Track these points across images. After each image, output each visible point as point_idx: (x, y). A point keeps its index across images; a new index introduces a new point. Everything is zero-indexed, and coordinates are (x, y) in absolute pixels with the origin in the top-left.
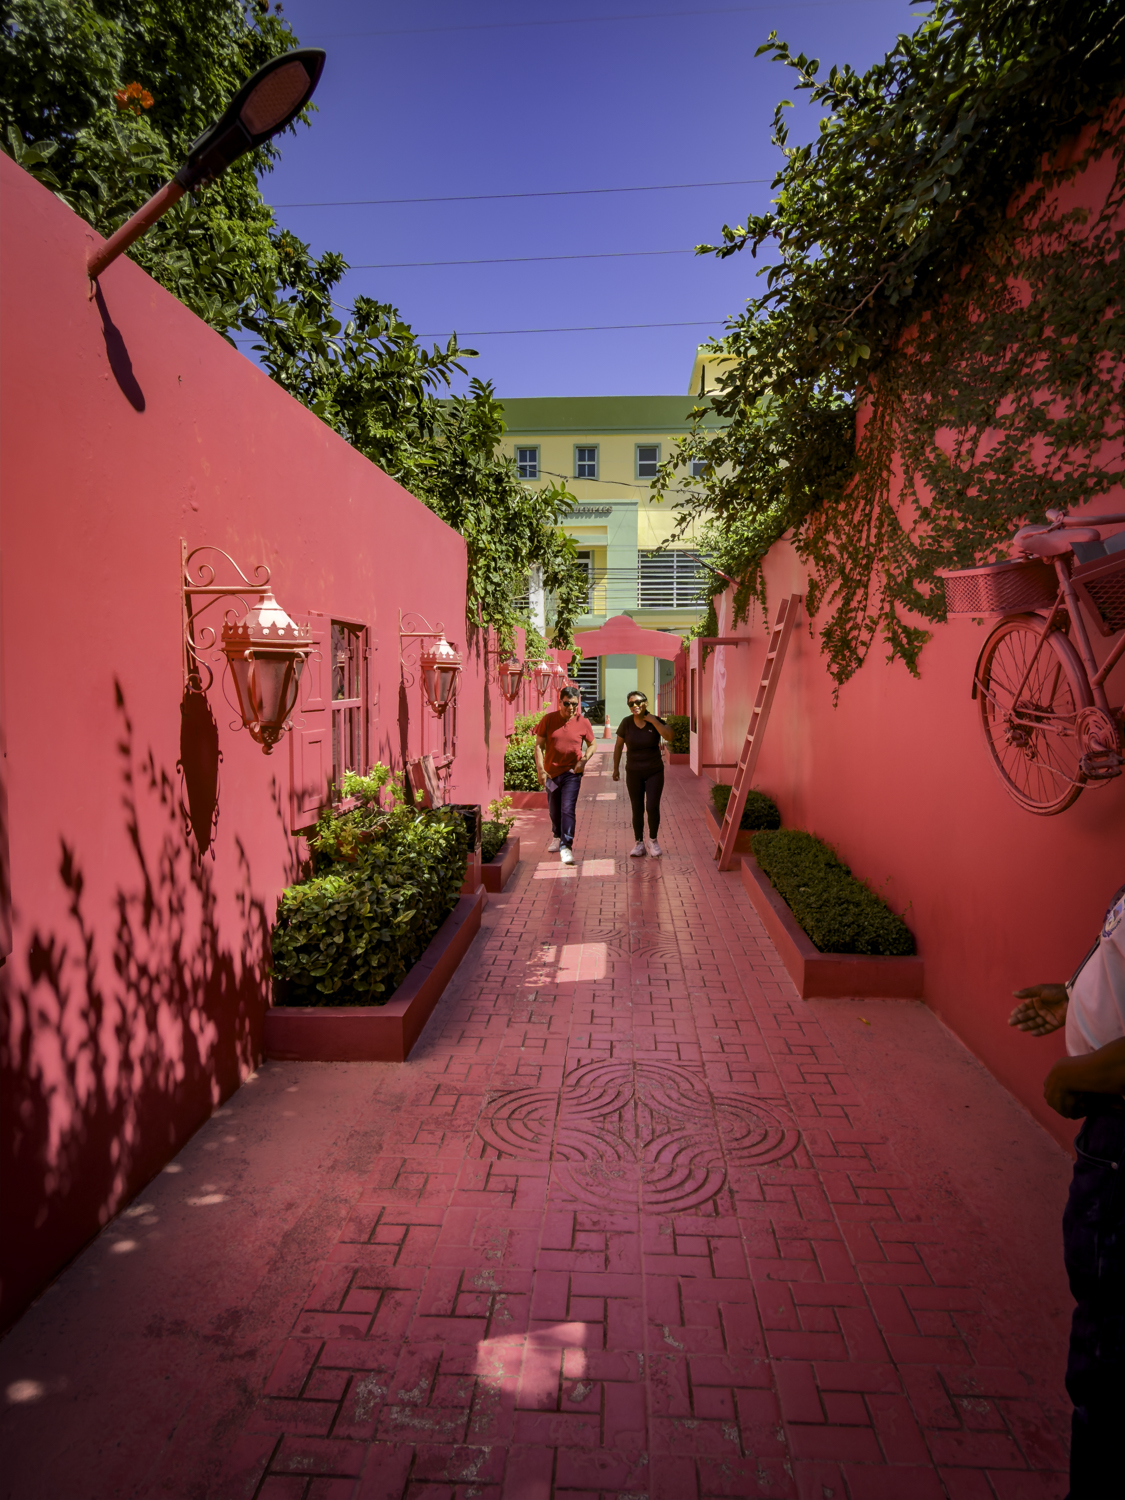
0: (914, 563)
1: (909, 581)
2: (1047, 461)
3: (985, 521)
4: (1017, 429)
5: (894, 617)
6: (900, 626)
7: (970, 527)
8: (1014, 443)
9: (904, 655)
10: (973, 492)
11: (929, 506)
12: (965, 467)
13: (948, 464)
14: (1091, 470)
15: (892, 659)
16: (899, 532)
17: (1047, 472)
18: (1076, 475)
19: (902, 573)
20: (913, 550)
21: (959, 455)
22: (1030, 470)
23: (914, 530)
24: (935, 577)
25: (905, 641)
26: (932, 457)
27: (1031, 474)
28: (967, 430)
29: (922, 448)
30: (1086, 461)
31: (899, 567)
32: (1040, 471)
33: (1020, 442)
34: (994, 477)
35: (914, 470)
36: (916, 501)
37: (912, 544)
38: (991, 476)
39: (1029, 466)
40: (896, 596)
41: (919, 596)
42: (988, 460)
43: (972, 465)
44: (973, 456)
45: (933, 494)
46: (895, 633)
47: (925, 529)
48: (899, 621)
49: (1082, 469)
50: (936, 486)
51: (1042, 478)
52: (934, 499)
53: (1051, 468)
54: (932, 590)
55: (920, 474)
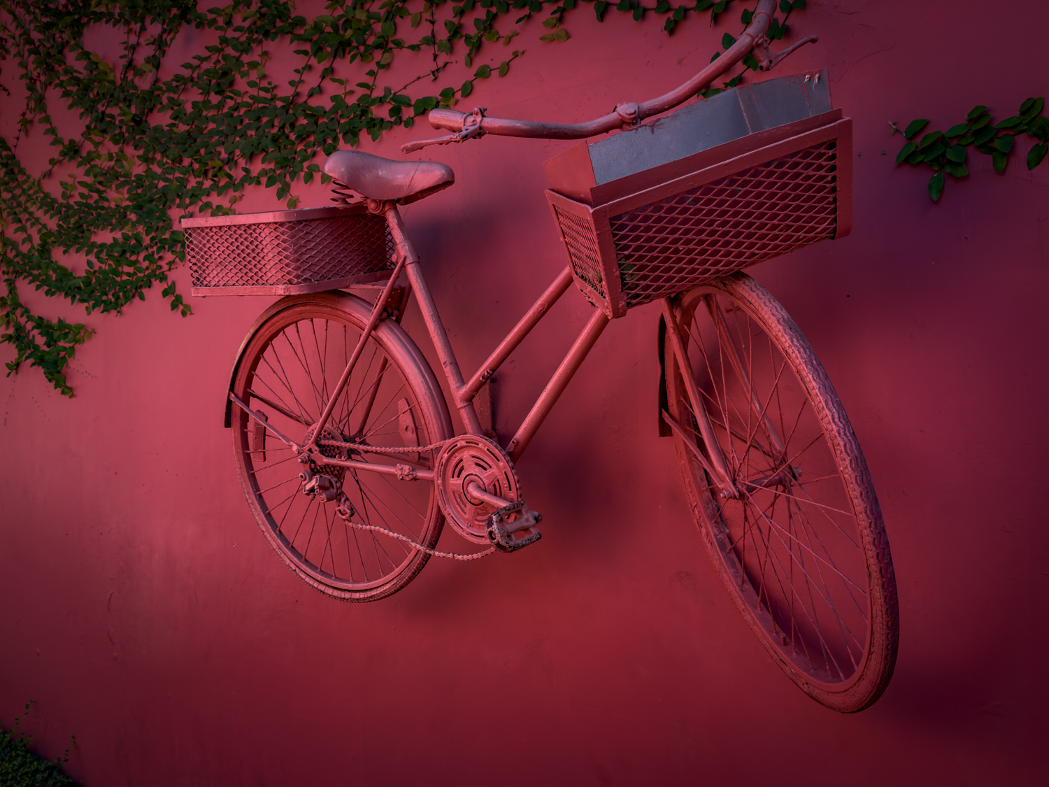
0: (53, 224)
1: (45, 250)
2: (296, 77)
3: (187, 162)
4: (238, 29)
5: (16, 305)
6: (30, 318)
7: (158, 170)
8: (235, 48)
9: (41, 361)
10: (161, 119)
11: (78, 138)
12: (144, 84)
13: (111, 77)
14: (378, 93)
15: (16, 367)
16: (21, 178)
17: (297, 94)
18: (351, 101)
19: (29, 239)
20: (49, 204)
21: (130, 65)
22: (266, 90)
23: (49, 174)
24: (94, 245)
25: (40, 341)
26: (80, 66)
27: (269, 96)
28: (143, 29)
29: (60, 52)
30: (369, 80)
31: (24, 229)
32: (286, 91)
33: (246, 49)
34: (200, 98)
35: (46, 86)
36: (52, 131)
37: (47, 195)
38: (193, 96)
39: (264, 84)
40: (17, 273)
41: (65, 274)
42: (186, 73)
43: (157, 81)
44: (158, 67)
45: (87, 120)
46: (19, 329)
47: (73, 172)
48: (27, 311)
49: (360, 92)
50: (90, 109)
51: (290, 103)
52: (88, 127)
53: (305, 89)
54: (89, 263)
55: (59, 91)
